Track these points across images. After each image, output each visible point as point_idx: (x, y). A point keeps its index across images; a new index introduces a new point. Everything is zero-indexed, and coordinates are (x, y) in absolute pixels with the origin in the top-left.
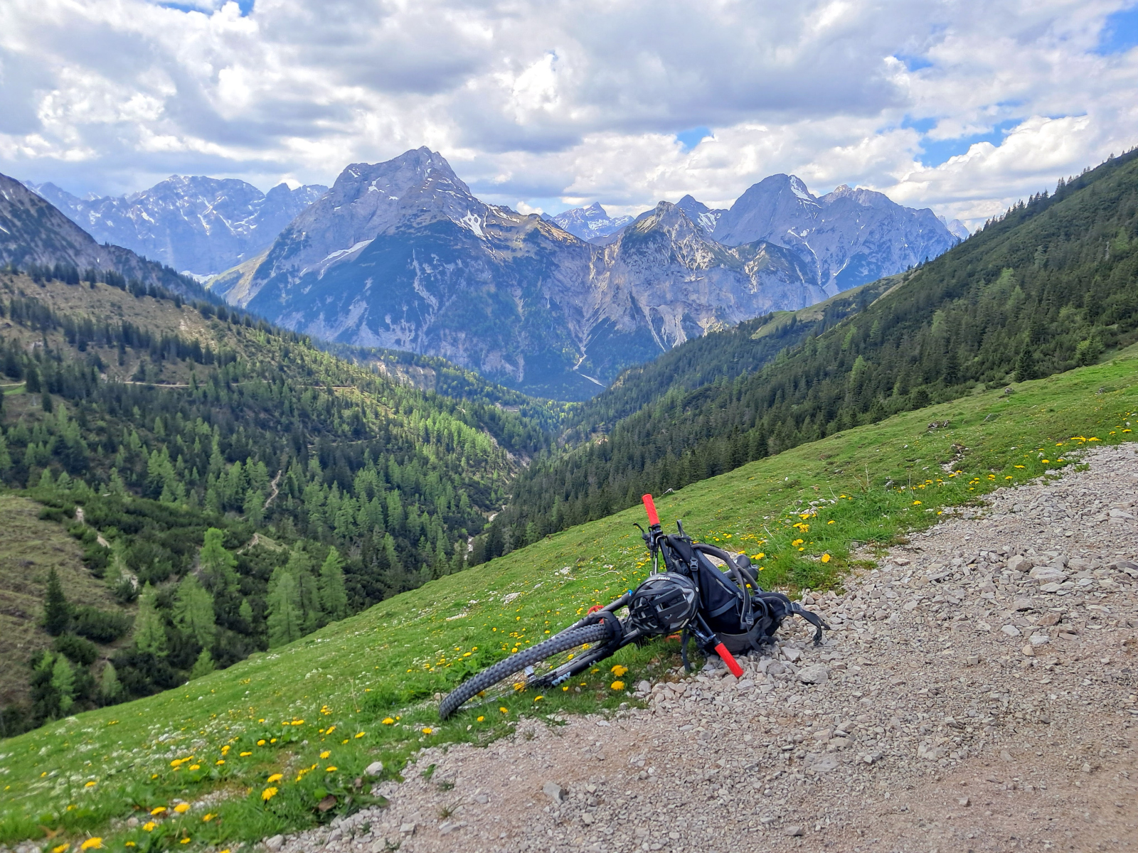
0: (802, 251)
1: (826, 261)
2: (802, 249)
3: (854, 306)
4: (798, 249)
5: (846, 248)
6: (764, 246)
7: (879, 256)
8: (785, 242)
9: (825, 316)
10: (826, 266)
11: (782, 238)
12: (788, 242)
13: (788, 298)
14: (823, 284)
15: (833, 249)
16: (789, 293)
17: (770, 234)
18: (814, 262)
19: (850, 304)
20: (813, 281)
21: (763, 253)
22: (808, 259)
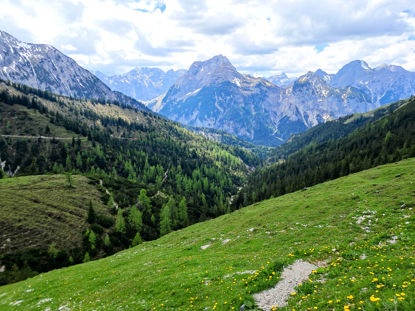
0: (366, 90)
1: (375, 94)
2: (366, 89)
3: (387, 111)
4: (364, 89)
5: (384, 88)
6: (350, 88)
7: (398, 91)
8: (358, 86)
9: (375, 115)
10: (376, 95)
11: (357, 85)
12: (360, 86)
13: (359, 108)
14: (374, 102)
15: (379, 89)
16: (360, 106)
17: (353, 83)
18: (370, 94)
19: (385, 110)
20: (370, 102)
21: (349, 90)
22: (368, 93)
